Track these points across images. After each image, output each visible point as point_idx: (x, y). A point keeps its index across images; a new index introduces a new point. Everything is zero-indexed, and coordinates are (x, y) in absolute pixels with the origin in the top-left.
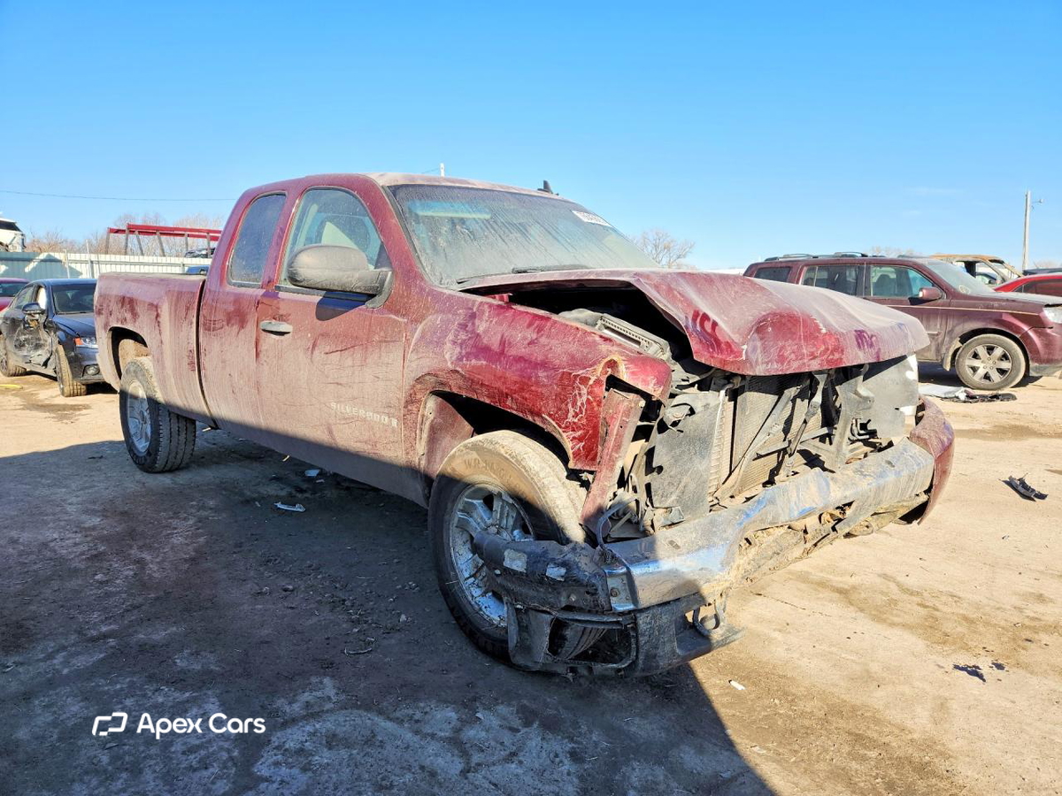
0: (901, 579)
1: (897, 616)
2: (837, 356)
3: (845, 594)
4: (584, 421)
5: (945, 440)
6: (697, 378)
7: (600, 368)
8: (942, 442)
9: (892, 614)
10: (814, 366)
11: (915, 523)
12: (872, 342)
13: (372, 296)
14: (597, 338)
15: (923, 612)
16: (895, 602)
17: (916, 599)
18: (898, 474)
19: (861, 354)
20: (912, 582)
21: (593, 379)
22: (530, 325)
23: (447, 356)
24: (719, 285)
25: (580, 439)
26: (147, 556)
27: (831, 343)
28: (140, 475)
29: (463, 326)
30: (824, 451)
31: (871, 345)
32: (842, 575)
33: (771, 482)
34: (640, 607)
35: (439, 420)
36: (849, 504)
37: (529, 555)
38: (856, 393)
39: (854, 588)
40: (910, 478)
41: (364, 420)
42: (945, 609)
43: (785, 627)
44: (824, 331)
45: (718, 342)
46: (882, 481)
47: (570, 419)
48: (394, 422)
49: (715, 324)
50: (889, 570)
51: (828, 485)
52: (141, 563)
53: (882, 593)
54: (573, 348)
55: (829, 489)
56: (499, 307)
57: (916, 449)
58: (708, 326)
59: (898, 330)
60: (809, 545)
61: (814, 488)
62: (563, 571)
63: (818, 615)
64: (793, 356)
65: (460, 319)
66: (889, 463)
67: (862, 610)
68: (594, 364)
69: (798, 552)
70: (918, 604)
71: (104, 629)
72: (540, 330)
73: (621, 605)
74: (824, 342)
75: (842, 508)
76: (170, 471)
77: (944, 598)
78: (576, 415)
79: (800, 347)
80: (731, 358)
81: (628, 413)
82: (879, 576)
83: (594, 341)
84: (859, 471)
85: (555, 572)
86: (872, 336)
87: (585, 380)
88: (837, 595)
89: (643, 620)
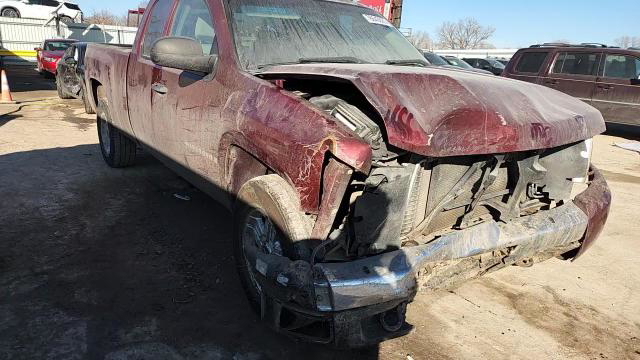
0: (559, 292)
1: (545, 321)
2: (513, 143)
3: (513, 299)
4: (309, 181)
5: (602, 205)
6: (396, 155)
7: (321, 144)
8: (598, 207)
9: (542, 319)
10: (493, 149)
11: (569, 260)
12: (545, 134)
13: (207, 74)
14: (325, 121)
15: (566, 319)
16: (547, 309)
17: (564, 309)
18: (556, 228)
19: (533, 142)
20: (566, 295)
21: (316, 151)
22: (287, 105)
23: (238, 122)
24: (426, 83)
25: (306, 193)
26: (88, 222)
27: (510, 132)
28: (107, 169)
29: (249, 102)
30: (502, 208)
31: (544, 135)
32: (516, 284)
33: (457, 226)
34: (336, 309)
35: (240, 162)
36: (514, 247)
37: (269, 265)
38: (532, 168)
39: (521, 295)
40: (566, 232)
41: (201, 155)
42: (583, 319)
43: (461, 319)
44: (505, 123)
45: (410, 131)
46: (541, 233)
47: (300, 178)
48: (216, 160)
49: (411, 116)
50: (552, 284)
51: (498, 232)
52: (83, 226)
53: (540, 301)
54: (307, 127)
55: (498, 235)
56: (272, 89)
57: (576, 210)
58: (405, 118)
59: (574, 123)
60: (483, 269)
61: (485, 235)
62: (287, 280)
63: (488, 313)
64: (476, 142)
65: (249, 96)
66: (552, 219)
67: (520, 313)
68: (317, 142)
69: (473, 273)
70: (565, 314)
71: (45, 268)
72: (291, 110)
73: (324, 308)
74: (504, 133)
75: (510, 249)
76: (124, 167)
77: (585, 311)
78: (303, 176)
79: (483, 135)
80: (418, 144)
81: (340, 178)
82: (543, 287)
83: (322, 124)
84: (526, 224)
85: (282, 280)
86: (547, 128)
87: (310, 152)
88: (507, 299)
89: (338, 319)
